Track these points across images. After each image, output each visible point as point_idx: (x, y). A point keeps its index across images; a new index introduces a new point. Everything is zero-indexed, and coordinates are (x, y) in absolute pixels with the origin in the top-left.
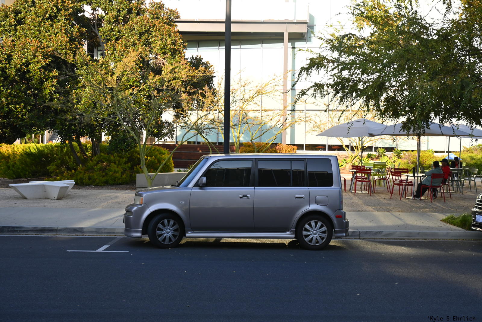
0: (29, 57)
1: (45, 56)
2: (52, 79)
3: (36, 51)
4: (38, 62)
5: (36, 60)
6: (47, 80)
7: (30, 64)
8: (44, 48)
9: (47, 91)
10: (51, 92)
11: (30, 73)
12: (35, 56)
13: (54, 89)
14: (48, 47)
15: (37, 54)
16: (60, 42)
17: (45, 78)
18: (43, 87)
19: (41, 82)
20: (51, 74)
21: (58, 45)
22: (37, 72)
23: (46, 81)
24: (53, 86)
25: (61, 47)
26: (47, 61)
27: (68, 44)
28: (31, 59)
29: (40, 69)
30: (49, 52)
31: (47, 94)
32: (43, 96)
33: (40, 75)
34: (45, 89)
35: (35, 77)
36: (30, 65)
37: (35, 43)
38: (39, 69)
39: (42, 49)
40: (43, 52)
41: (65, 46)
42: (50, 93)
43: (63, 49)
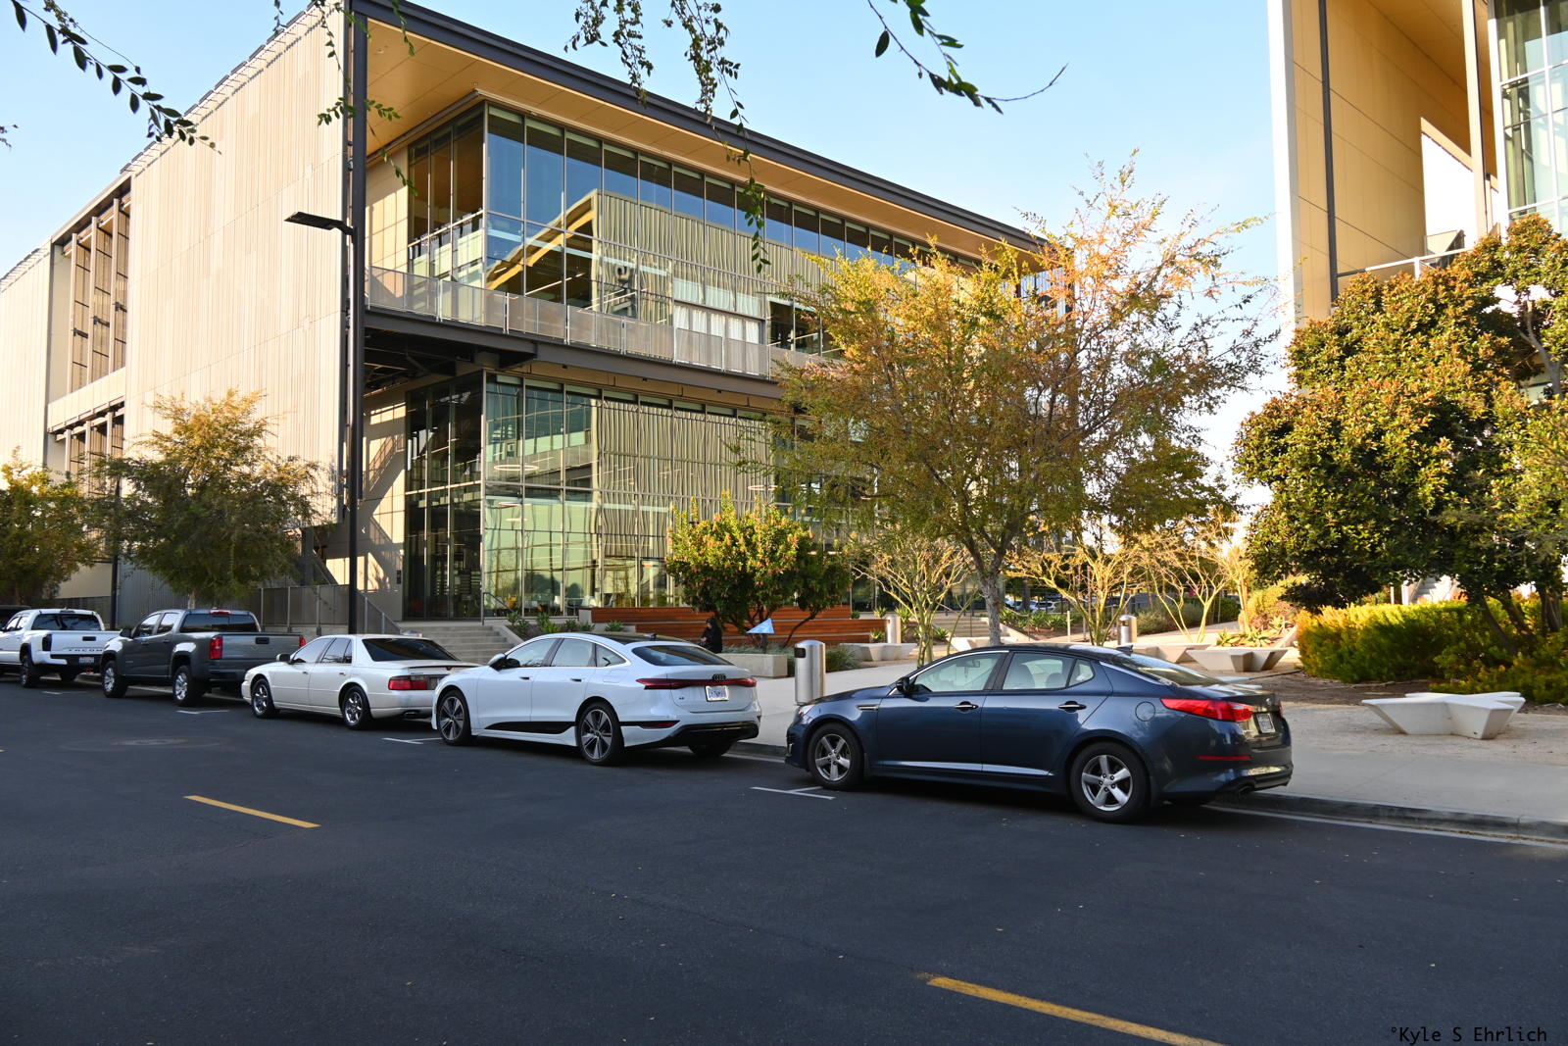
0: (1381, 420)
1: (1418, 412)
2: (1438, 460)
3: (1397, 403)
4: (1402, 427)
5: (1396, 423)
6: (1426, 463)
7: (1383, 433)
8: (1414, 395)
9: (1429, 488)
10: (1436, 490)
11: (1386, 452)
12: (1394, 415)
13: (1443, 480)
14: (1423, 391)
15: (1398, 411)
16: (1450, 377)
17: (1420, 458)
18: (1417, 481)
19: (1413, 470)
20: (1435, 449)
21: (1444, 383)
22: (1402, 450)
23: (1424, 466)
24: (1440, 474)
25: (1452, 388)
26: (1424, 421)
27: (1470, 378)
28: (1386, 423)
29: (1408, 441)
30: (1425, 402)
31: (1428, 494)
32: (1418, 499)
33: (1410, 454)
34: (1422, 484)
35: (1398, 460)
36: (1384, 435)
37: (1390, 387)
38: (1404, 441)
39: (1409, 397)
40: (1413, 405)
41: (1464, 382)
42: (1435, 492)
43: (1458, 391)
